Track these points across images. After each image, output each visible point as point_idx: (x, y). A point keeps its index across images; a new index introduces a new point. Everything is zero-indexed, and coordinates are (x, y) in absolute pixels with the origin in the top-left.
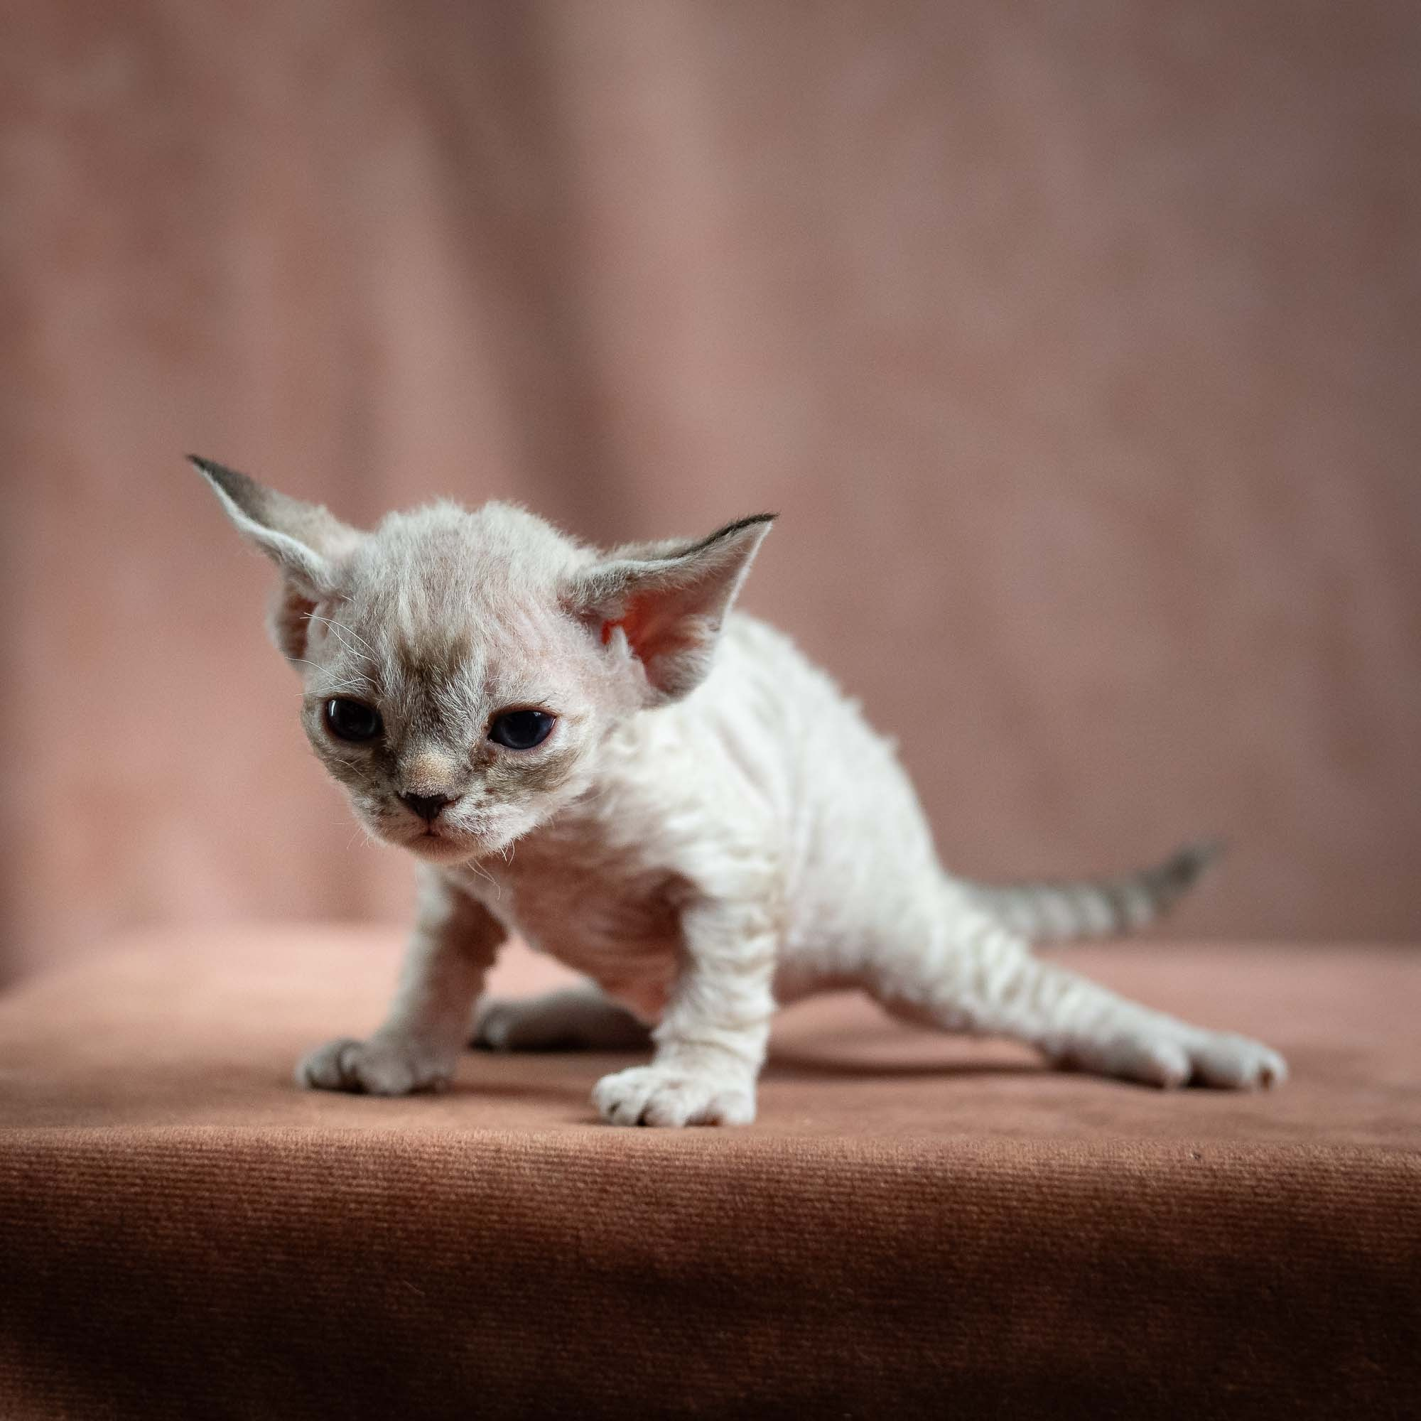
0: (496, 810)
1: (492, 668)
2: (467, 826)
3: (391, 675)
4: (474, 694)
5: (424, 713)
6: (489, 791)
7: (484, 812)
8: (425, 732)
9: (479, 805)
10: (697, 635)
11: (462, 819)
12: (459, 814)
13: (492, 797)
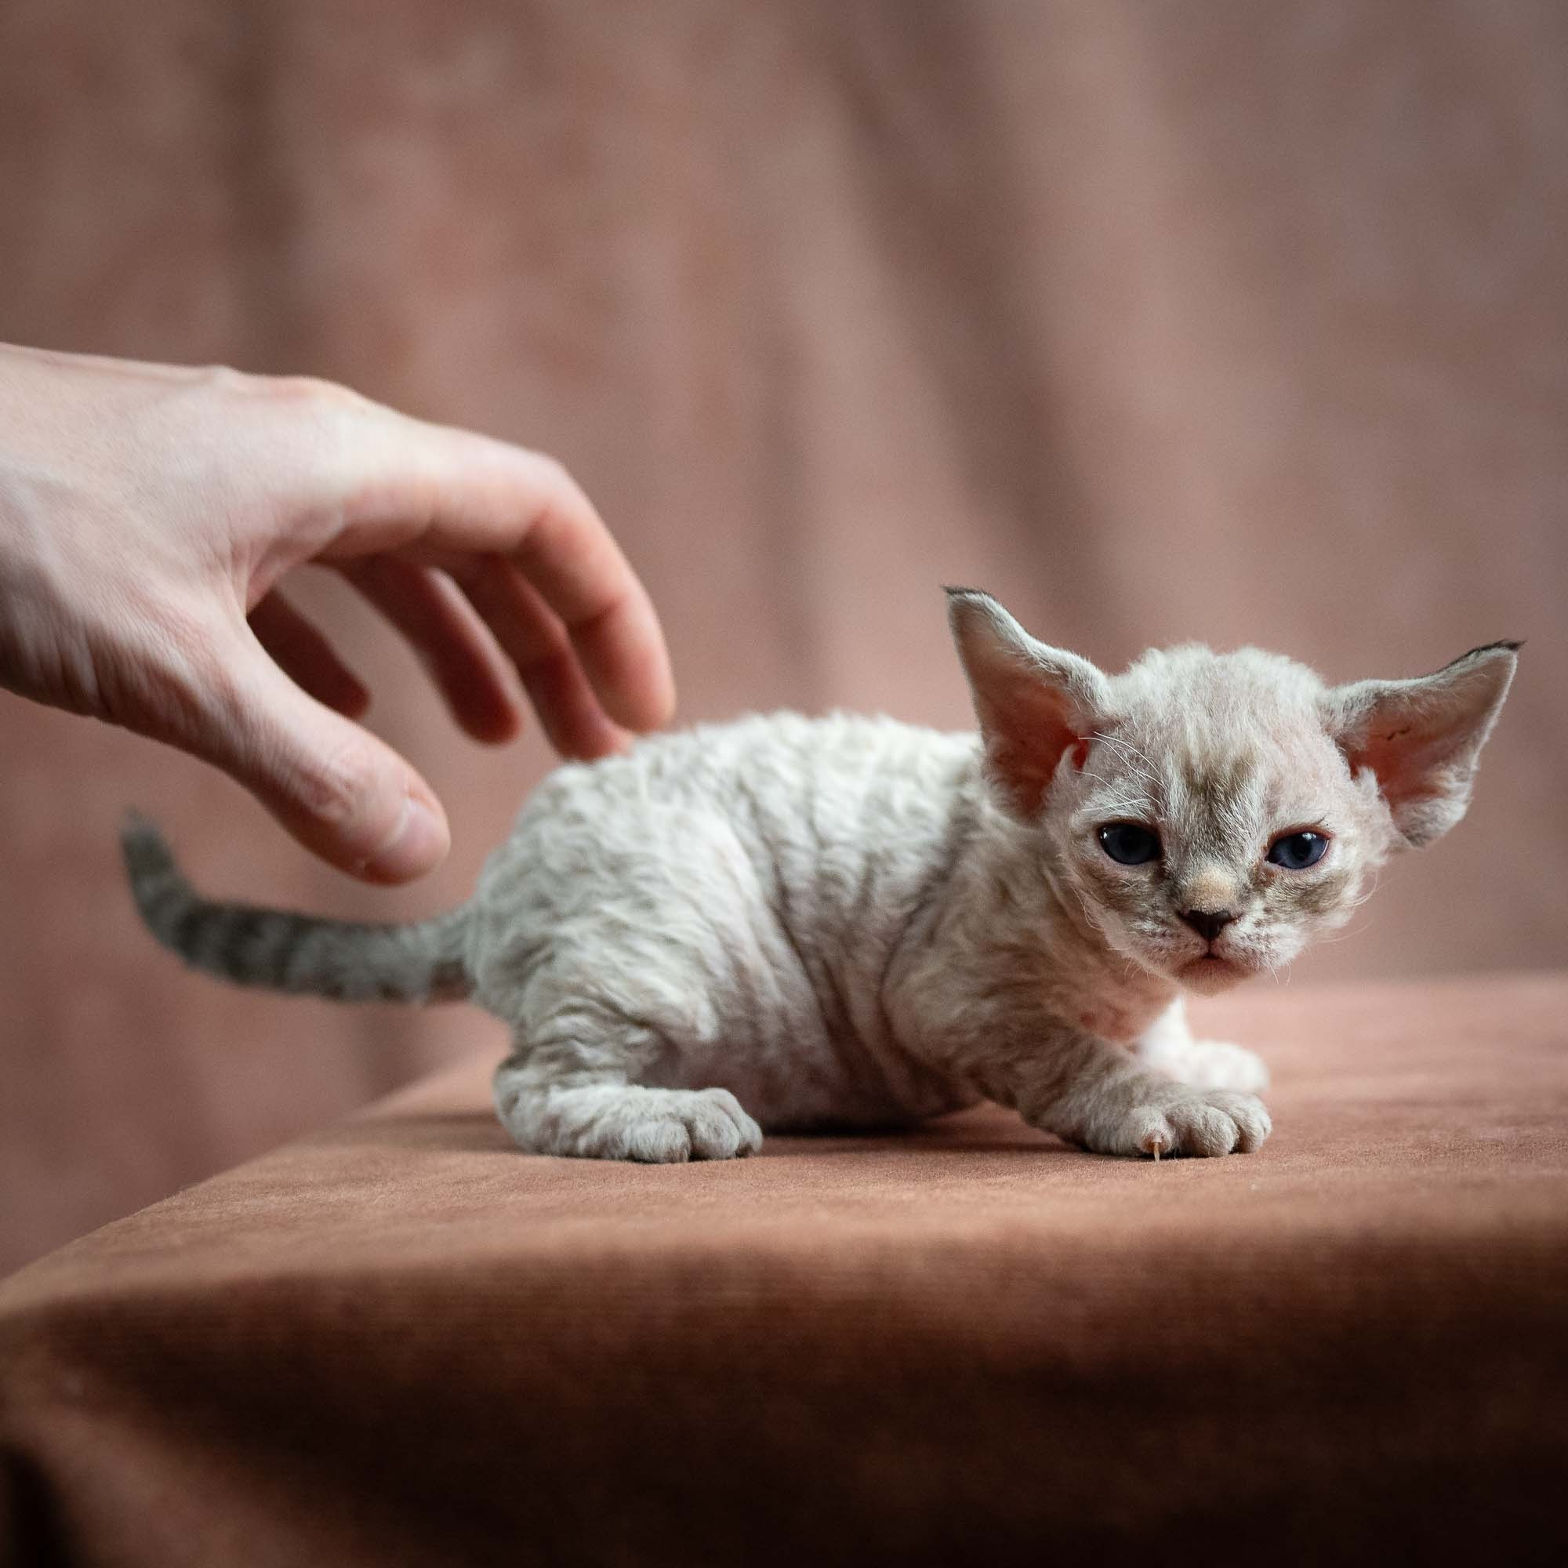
0: (1275, 929)
1: (1274, 787)
2: (1247, 943)
3: (1176, 793)
4: (1256, 812)
5: (1207, 832)
6: (1267, 911)
7: (1263, 931)
8: (1207, 851)
9: (1258, 924)
10: (1445, 784)
11: (1243, 938)
12: (1240, 933)
13: (1270, 916)
